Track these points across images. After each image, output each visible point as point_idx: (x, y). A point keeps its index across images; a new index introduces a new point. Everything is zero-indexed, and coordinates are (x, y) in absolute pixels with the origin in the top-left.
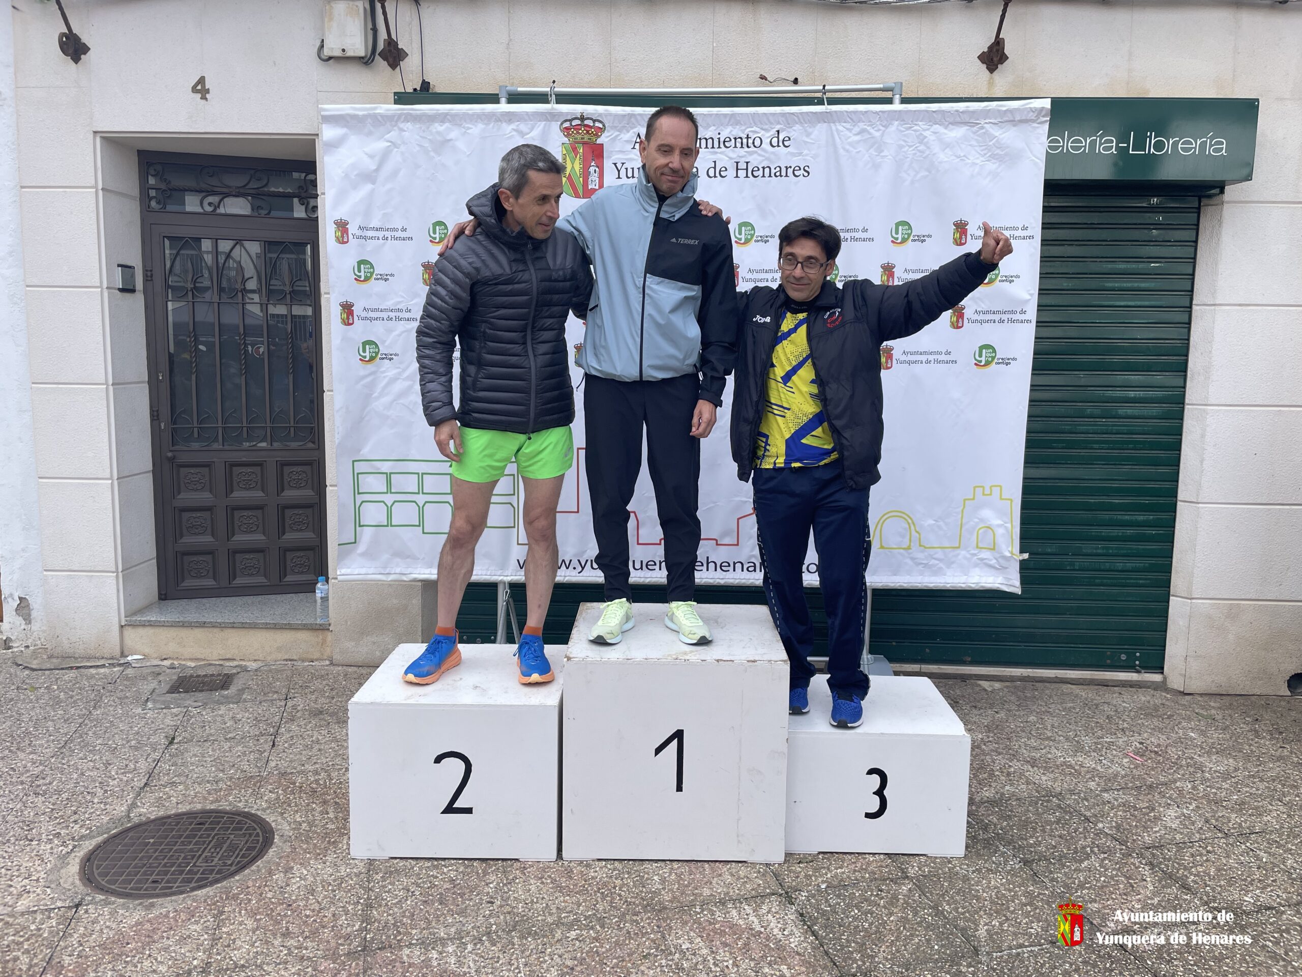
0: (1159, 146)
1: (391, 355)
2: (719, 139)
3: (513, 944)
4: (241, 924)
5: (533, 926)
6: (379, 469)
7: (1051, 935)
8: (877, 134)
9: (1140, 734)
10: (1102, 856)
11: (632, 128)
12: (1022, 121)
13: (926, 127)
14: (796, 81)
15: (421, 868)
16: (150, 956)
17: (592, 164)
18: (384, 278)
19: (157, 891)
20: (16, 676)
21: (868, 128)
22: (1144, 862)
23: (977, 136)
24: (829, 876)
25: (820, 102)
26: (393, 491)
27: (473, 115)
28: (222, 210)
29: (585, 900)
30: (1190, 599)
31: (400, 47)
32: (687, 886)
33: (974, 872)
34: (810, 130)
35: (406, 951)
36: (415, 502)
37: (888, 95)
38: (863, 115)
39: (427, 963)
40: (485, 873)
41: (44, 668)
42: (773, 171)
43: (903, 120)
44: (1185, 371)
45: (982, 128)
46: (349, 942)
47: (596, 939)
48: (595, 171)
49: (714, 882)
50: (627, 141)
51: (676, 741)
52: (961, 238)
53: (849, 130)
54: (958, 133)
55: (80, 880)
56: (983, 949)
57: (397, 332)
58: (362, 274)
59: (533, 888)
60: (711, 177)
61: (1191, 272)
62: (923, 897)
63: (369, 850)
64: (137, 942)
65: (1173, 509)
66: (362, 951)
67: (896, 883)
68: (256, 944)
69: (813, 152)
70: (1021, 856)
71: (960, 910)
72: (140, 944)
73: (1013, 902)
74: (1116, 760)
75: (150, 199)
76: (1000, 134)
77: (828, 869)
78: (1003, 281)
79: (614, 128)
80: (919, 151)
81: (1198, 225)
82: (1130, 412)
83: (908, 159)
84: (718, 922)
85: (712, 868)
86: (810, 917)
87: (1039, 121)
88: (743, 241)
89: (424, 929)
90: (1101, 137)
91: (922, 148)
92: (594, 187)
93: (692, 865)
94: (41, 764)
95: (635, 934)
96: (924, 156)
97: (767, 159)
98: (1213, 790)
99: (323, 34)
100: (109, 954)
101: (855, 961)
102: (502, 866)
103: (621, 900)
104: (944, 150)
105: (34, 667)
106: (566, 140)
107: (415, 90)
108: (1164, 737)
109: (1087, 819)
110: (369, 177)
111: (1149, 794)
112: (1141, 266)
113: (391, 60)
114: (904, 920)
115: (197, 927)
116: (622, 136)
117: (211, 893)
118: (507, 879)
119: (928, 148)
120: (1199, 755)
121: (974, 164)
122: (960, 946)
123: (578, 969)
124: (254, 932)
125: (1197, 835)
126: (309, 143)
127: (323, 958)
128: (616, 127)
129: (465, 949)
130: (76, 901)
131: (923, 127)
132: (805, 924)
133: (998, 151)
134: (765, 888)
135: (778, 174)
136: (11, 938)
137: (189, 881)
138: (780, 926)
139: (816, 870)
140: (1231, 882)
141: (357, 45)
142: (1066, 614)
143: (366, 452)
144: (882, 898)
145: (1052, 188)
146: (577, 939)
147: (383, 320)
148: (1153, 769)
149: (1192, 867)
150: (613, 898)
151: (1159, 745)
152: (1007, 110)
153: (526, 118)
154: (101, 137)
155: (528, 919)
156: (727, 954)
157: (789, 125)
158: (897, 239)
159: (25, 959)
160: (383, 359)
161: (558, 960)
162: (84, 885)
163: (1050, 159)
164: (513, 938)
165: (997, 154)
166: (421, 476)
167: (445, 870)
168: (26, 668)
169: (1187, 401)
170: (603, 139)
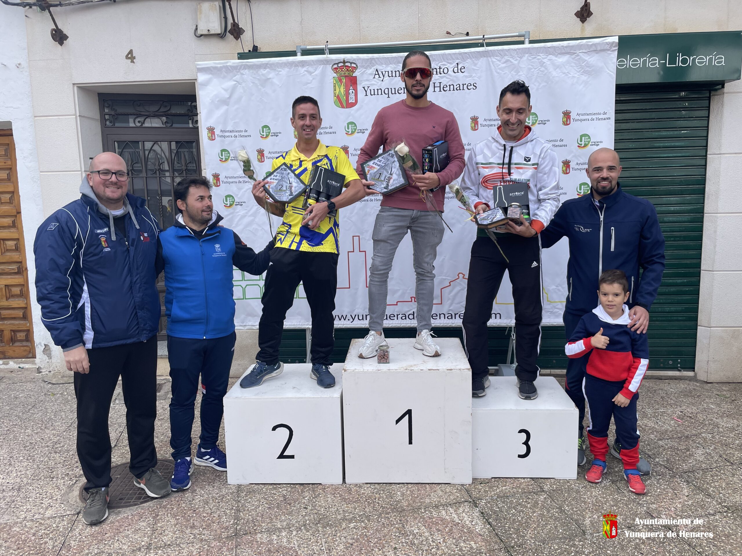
0: (684, 61)
1: (241, 202)
3: (319, 531)
4: (168, 521)
5: (330, 521)
7: (628, 523)
8: (516, 62)
9: (681, 407)
10: (658, 477)
11: (373, 66)
12: (602, 51)
13: (544, 57)
14: (467, 34)
15: (267, 489)
16: (118, 540)
17: (351, 88)
19: (122, 504)
20: (44, 387)
21: (511, 59)
22: (683, 480)
23: (575, 60)
24: (498, 491)
25: (482, 45)
26: (245, 279)
27: (282, 63)
28: (146, 125)
29: (359, 506)
30: (710, 327)
31: (240, 27)
32: (416, 498)
33: (582, 487)
34: (476, 62)
35: (259, 535)
36: (257, 284)
37: (522, 39)
38: (507, 51)
39: (271, 542)
40: (303, 491)
41: (59, 383)
42: (455, 87)
43: (531, 53)
44: (704, 193)
45: (578, 55)
46: (227, 530)
47: (365, 528)
48: (353, 92)
49: (432, 495)
50: (371, 74)
51: (407, 416)
52: (567, 121)
53: (499, 61)
54: (563, 59)
55: (80, 499)
56: (588, 532)
57: (244, 189)
58: (223, 157)
59: (329, 500)
61: (706, 135)
62: (553, 502)
63: (238, 479)
64: (111, 533)
65: (698, 275)
66: (235, 535)
67: (537, 494)
68: (177, 533)
69: (479, 75)
70: (611, 478)
71: (574, 509)
72: (112, 534)
73: (606, 504)
74: (666, 422)
75: (106, 120)
76: (589, 59)
77: (498, 487)
78: (593, 145)
79: (363, 67)
80: (541, 71)
81: (709, 107)
82: (671, 219)
83: (534, 76)
84: (434, 517)
85: (431, 487)
86: (487, 514)
87: (610, 50)
89: (269, 523)
90: (649, 57)
91: (543, 69)
92: (352, 101)
93: (419, 486)
94: (58, 436)
95: (387, 525)
96: (544, 73)
97: (452, 80)
98: (724, 438)
99: (197, 22)
100: (96, 540)
101: (513, 539)
102: (312, 488)
103: (379, 505)
104: (555, 70)
105: (54, 382)
106: (335, 75)
107: (250, 51)
108: (695, 408)
109: (649, 456)
110: (225, 102)
111: (686, 441)
112: (676, 133)
113: (235, 34)
114: (542, 515)
115: (144, 524)
116: (367, 71)
117: (151, 505)
118: (315, 495)
119: (546, 69)
120: (716, 418)
121: (574, 77)
122: (575, 530)
123: (355, 544)
124: (175, 526)
125: (715, 465)
126: (192, 85)
127: (213, 540)
128: (363, 66)
129: (292, 534)
130: (78, 511)
131: (542, 56)
132: (484, 518)
133: (588, 69)
134: (461, 498)
135: (458, 88)
136: (42, 532)
137: (140, 498)
138: (470, 519)
139: (490, 487)
140: (735, 491)
141: (216, 27)
144: (529, 503)
145: (621, 89)
146: (354, 528)
147: (236, 182)
148: (688, 427)
149: (711, 483)
150: (374, 505)
151: (692, 413)
152: (591, 45)
153: (312, 63)
154: (77, 87)
155: (327, 517)
156: (440, 536)
157: (464, 60)
158: (529, 123)
159: (51, 543)
160: (237, 205)
161: (344, 540)
162: (82, 502)
163: (619, 72)
164: (318, 527)
165: (587, 71)
167: (280, 490)
168: (50, 383)
169: (705, 211)
170: (357, 74)
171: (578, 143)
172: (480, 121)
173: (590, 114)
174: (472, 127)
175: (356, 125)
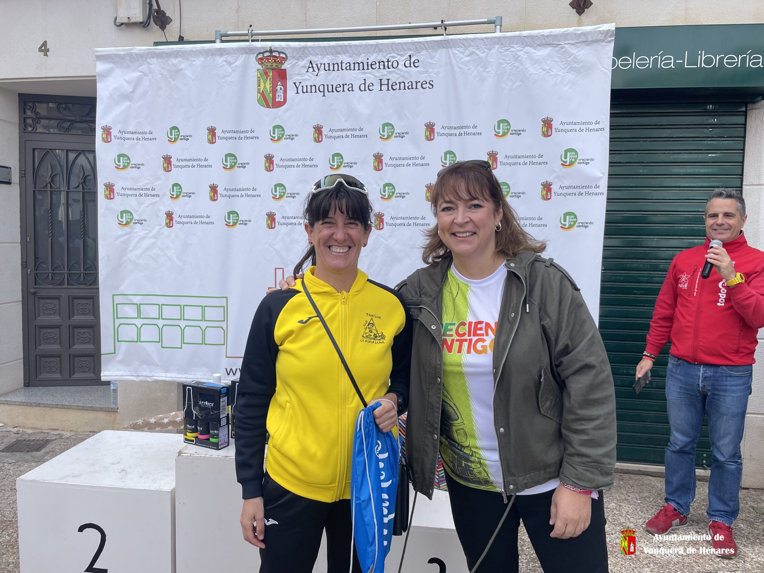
0: (708, 61)
1: (142, 220)
2: (368, 63)
6: (132, 301)
8: (483, 55)
11: (306, 57)
12: (593, 42)
13: (520, 48)
17: (279, 84)
18: (137, 167)
21: (476, 51)
23: (560, 54)
26: (141, 317)
27: (196, 51)
31: (167, 15)
34: (433, 54)
36: (156, 325)
37: (492, 27)
38: (472, 41)
42: (407, 85)
43: (502, 44)
45: (563, 47)
48: (281, 88)
50: (303, 67)
52: (547, 131)
53: (462, 53)
54: (543, 52)
57: (145, 205)
58: (121, 164)
60: (362, 91)
69: (436, 70)
75: (26, 124)
76: (577, 52)
78: (581, 163)
79: (293, 57)
80: (515, 67)
81: (745, 124)
83: (506, 73)
87: (606, 41)
88: (385, 137)
90: (662, 56)
91: (517, 64)
92: (280, 100)
96: (518, 70)
97: (403, 76)
104: (533, 65)
106: (260, 67)
110: (126, 97)
112: (701, 156)
113: (161, 24)
116: (299, 63)
119: (522, 64)
121: (557, 75)
128: (294, 57)
131: (517, 48)
133: (575, 65)
135: (410, 87)
141: (138, 14)
142: (646, 422)
143: (124, 288)
147: (136, 196)
152: (581, 33)
153: (233, 52)
157: (418, 51)
158: (499, 133)
160: (136, 223)
165: (575, 67)
166: (161, 307)
170: (286, 66)
171: (562, 161)
172: (437, 129)
173: (579, 123)
174: (426, 136)
175: (283, 130)
